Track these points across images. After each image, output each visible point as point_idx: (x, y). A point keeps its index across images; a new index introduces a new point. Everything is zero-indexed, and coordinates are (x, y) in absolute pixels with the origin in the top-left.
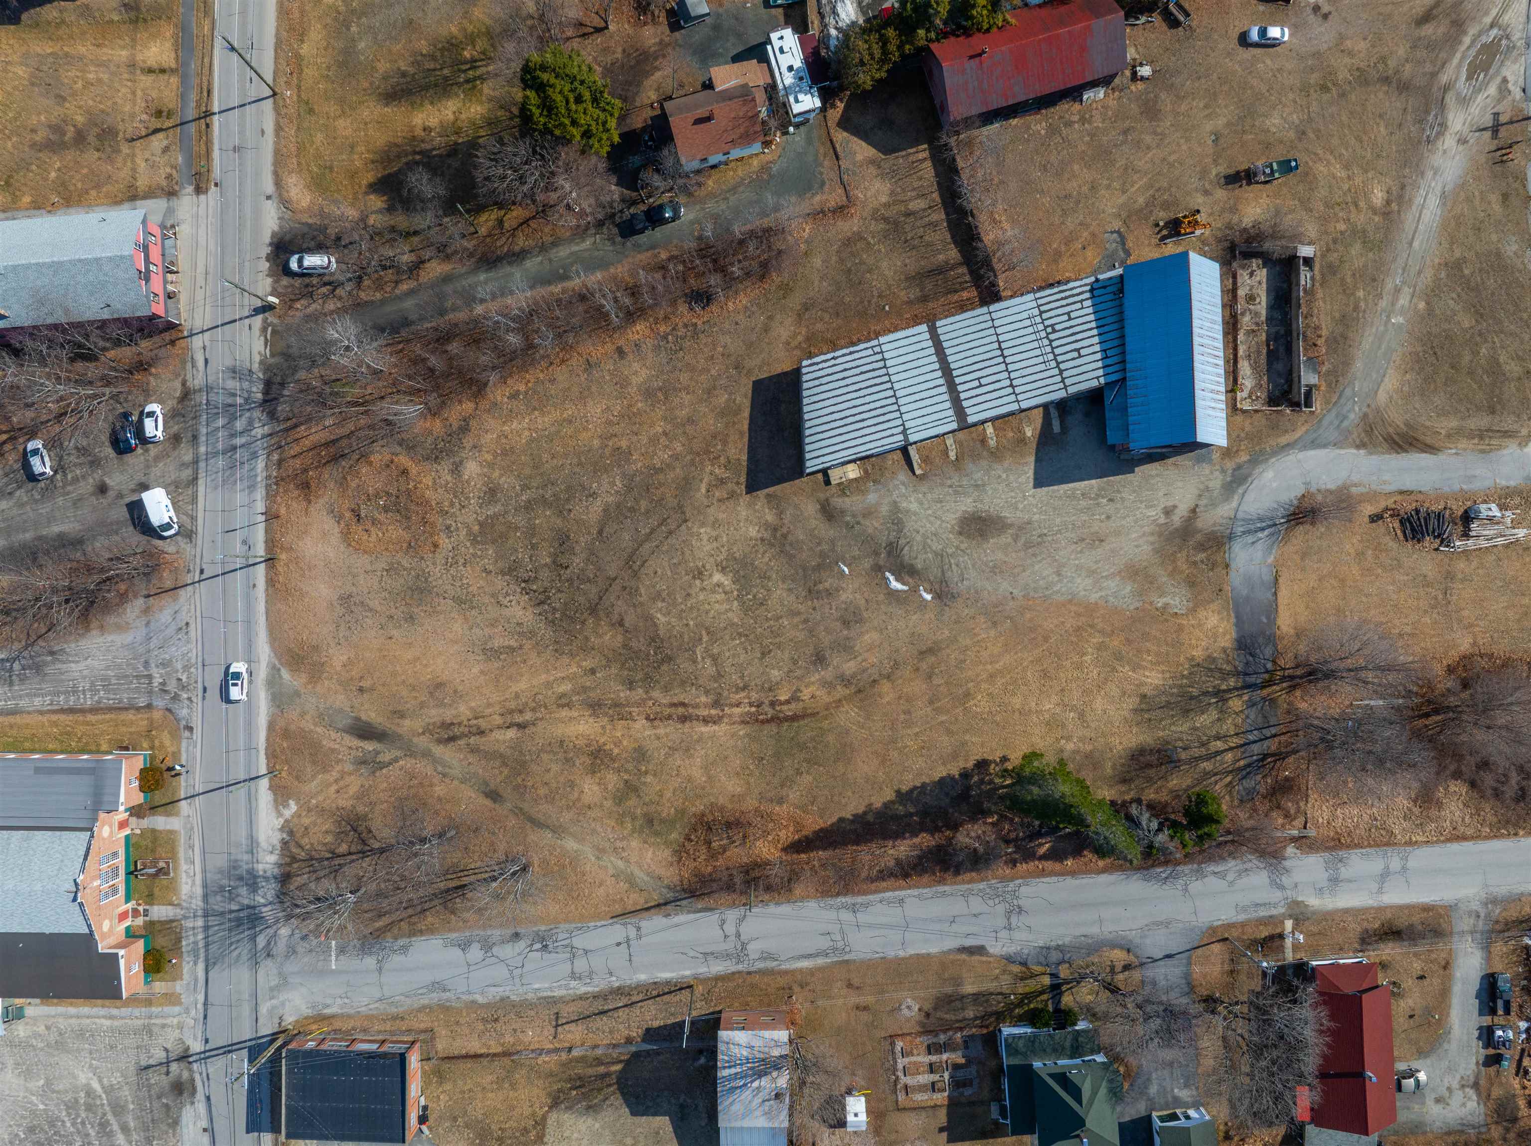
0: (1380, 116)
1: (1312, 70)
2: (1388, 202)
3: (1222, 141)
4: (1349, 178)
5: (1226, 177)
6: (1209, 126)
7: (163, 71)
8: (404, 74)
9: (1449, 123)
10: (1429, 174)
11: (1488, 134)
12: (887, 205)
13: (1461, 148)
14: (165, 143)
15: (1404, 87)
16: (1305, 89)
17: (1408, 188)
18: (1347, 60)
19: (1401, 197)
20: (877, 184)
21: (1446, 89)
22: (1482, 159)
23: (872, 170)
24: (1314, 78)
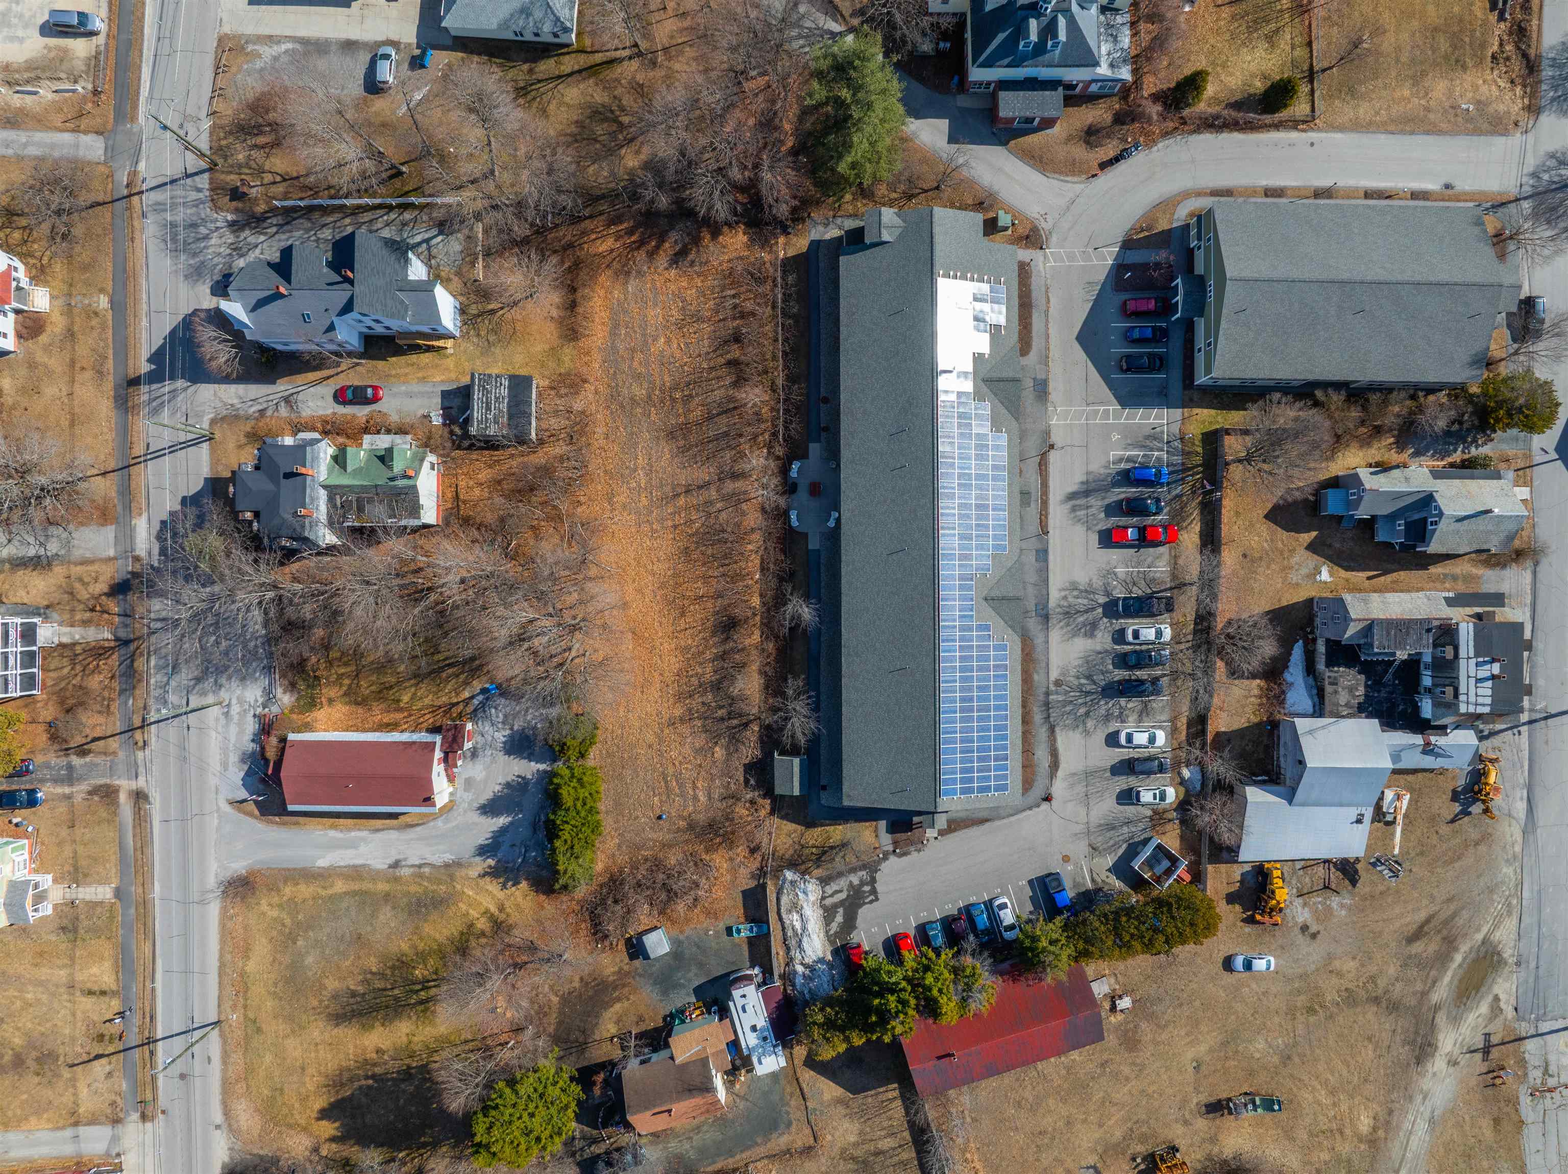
0: (1369, 1039)
1: (1299, 992)
2: (1375, 1129)
3: (1203, 1068)
4: (1334, 1104)
5: (1206, 1106)
6: (1190, 1054)
7: (103, 993)
8: (354, 994)
9: (1440, 1045)
10: (1419, 1098)
11: (1479, 1056)
12: (856, 1145)
13: (1451, 1070)
14: (108, 1068)
15: (1394, 1007)
16: (1291, 1013)
17: (1396, 1113)
18: (1335, 980)
19: (1388, 1123)
20: (846, 1124)
21: (1437, 1008)
22: (1473, 1081)
23: (841, 1110)
24: (1301, 1000)
